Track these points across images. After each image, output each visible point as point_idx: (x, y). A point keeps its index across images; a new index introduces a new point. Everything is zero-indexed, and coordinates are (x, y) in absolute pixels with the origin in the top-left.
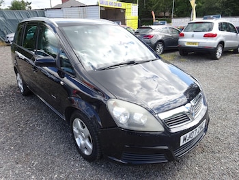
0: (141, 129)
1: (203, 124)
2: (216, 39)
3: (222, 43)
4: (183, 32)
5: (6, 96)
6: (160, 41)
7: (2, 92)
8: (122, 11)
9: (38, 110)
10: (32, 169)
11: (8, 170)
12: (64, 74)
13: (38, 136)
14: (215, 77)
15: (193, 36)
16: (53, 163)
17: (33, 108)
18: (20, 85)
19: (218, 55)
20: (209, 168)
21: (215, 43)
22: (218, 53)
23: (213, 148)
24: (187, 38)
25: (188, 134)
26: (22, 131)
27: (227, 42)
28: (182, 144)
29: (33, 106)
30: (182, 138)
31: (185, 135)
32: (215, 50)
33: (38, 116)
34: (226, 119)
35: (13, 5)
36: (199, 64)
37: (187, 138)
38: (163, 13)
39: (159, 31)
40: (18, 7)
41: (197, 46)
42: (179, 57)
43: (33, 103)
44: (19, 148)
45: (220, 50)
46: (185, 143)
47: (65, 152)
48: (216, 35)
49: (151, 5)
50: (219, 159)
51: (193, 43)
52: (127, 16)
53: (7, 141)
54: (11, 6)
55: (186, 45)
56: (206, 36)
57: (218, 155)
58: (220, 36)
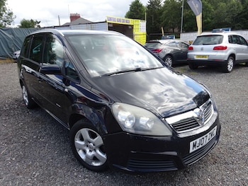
0: (148, 133)
1: (214, 131)
2: (226, 52)
3: (232, 56)
4: (191, 46)
5: (11, 109)
6: (169, 55)
7: (7, 105)
8: (130, 27)
9: (42, 122)
10: (33, 180)
11: (8, 181)
12: (69, 81)
13: (41, 147)
14: (227, 90)
15: (202, 49)
16: (55, 174)
17: (38, 120)
18: (25, 98)
19: (230, 67)
20: (223, 179)
21: (225, 56)
22: (229, 66)
23: (226, 159)
24: (196, 51)
25: (198, 140)
26: (25, 143)
27: (238, 55)
28: (191, 151)
29: (38, 118)
30: (191, 143)
31: (194, 141)
32: (226, 63)
33: (42, 128)
34: (240, 130)
35: (22, 24)
36: (210, 77)
37: (197, 145)
38: (172, 30)
39: (167, 45)
40: (27, 25)
41: (207, 59)
42: (189, 71)
43: (38, 116)
44: (21, 159)
45: (231, 63)
46: (195, 149)
47: (68, 163)
48: (226, 48)
49: (159, 22)
50: (233, 170)
51: (203, 56)
52: (135, 32)
53: (9, 152)
54: (20, 25)
55: (196, 58)
56: (216, 49)
57: (231, 166)
58: (230, 48)
